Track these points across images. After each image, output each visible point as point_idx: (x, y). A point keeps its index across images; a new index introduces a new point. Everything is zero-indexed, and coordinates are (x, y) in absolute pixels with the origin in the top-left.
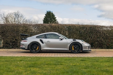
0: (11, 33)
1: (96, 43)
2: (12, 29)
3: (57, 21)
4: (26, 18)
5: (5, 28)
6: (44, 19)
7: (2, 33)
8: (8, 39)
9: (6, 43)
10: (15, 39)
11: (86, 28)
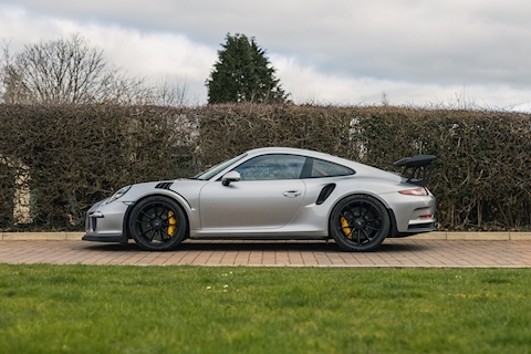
0: (81, 151)
1: (511, 200)
2: (89, 133)
3: (278, 89)
4: (121, 73)
5: (50, 127)
6: (211, 79)
7: (37, 149)
8: (68, 181)
9: (55, 201)
10: (105, 182)
11: (462, 126)
